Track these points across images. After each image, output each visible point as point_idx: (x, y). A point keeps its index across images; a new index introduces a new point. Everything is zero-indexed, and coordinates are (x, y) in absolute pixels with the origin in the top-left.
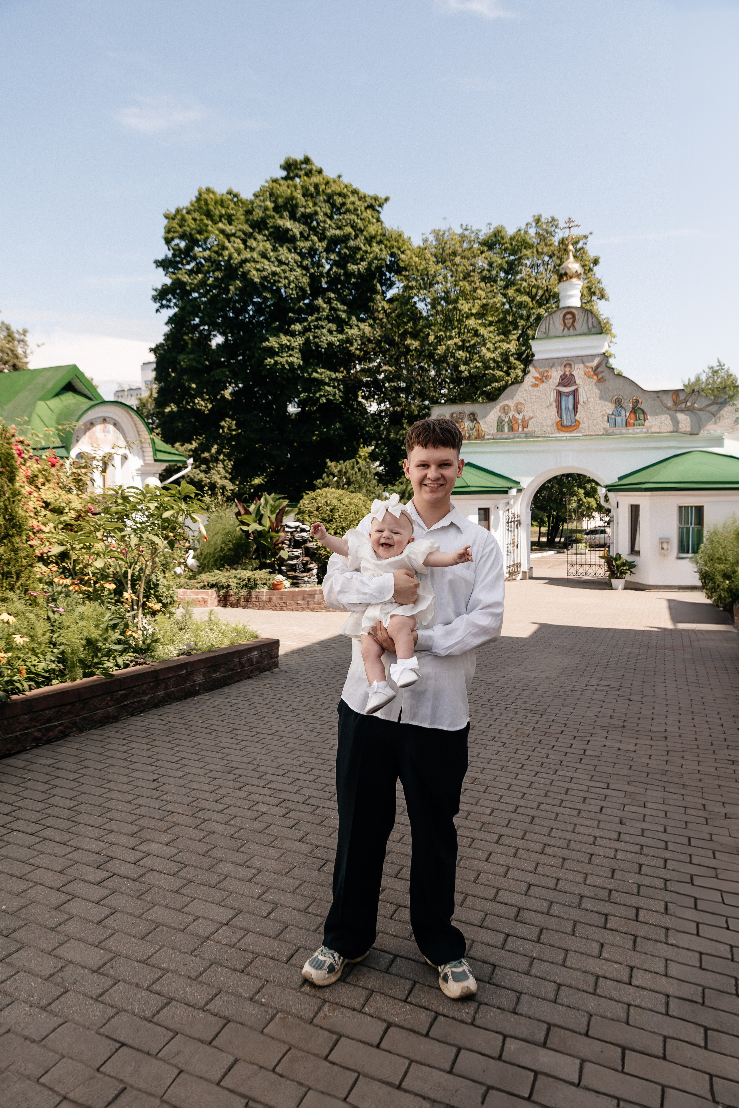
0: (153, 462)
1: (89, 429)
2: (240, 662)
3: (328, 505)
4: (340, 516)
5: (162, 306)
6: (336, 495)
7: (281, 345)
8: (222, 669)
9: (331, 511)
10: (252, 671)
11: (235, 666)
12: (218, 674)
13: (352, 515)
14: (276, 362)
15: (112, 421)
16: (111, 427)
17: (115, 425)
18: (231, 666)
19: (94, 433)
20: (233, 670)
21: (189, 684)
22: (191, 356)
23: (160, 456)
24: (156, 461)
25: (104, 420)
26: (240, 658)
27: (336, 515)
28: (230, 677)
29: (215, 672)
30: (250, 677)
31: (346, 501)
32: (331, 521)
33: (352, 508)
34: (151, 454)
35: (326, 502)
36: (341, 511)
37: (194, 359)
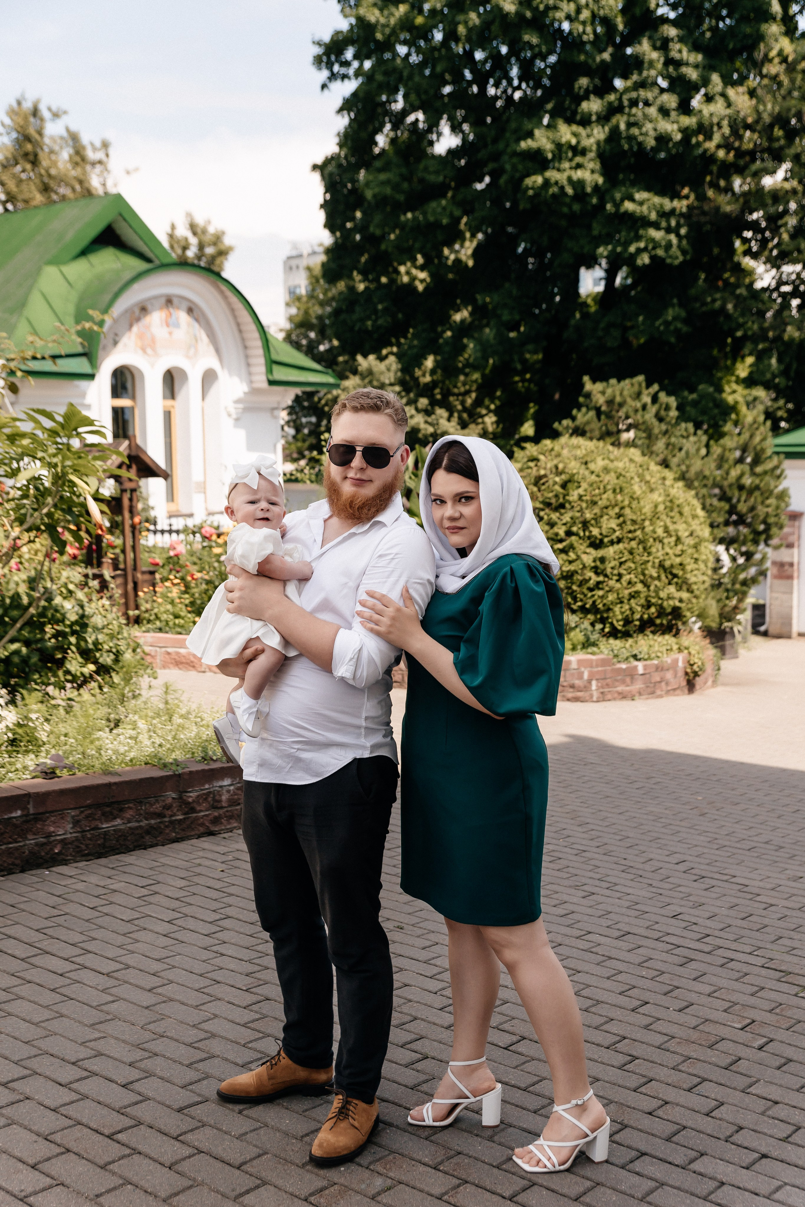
0: (265, 385)
1: (138, 320)
2: (182, 801)
3: (558, 473)
4: (580, 497)
5: (333, 77)
6: (579, 453)
7: (559, 145)
8: (129, 814)
9: (564, 486)
10: (216, 821)
11: (168, 807)
12: (118, 821)
13: (609, 494)
14: (547, 183)
15: (185, 305)
16: (183, 316)
17: (190, 311)
18: (157, 807)
19: (148, 327)
20: (161, 815)
21: (31, 841)
22: (383, 177)
23: (280, 374)
24: (272, 383)
25: (169, 301)
26: (182, 792)
27: (573, 496)
28: (150, 831)
29: (110, 816)
30: (211, 834)
31: (599, 464)
32: (562, 506)
33: (610, 479)
34: (263, 369)
35: (556, 467)
36: (584, 485)
37: (388, 182)
